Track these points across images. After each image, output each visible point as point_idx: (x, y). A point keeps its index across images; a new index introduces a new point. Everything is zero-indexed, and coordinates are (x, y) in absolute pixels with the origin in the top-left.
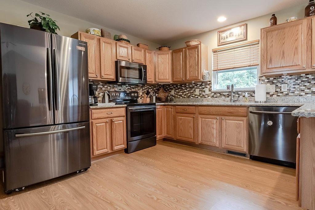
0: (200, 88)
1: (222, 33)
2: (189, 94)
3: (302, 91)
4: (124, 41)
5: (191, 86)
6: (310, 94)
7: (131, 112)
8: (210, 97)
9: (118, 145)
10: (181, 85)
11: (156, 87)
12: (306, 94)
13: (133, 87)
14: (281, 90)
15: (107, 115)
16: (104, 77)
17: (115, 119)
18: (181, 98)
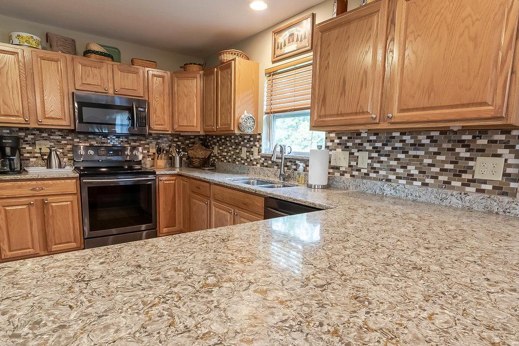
0: (248, 145)
1: (279, 35)
2: (234, 157)
3: (391, 170)
4: (93, 55)
5: (237, 141)
6: (404, 178)
7: (88, 187)
8: (259, 165)
9: (60, 244)
10: (225, 139)
11: (191, 138)
12: (397, 178)
13: (135, 138)
14: (357, 164)
15: (33, 192)
16: (44, 123)
17: (50, 198)
18: (225, 161)
